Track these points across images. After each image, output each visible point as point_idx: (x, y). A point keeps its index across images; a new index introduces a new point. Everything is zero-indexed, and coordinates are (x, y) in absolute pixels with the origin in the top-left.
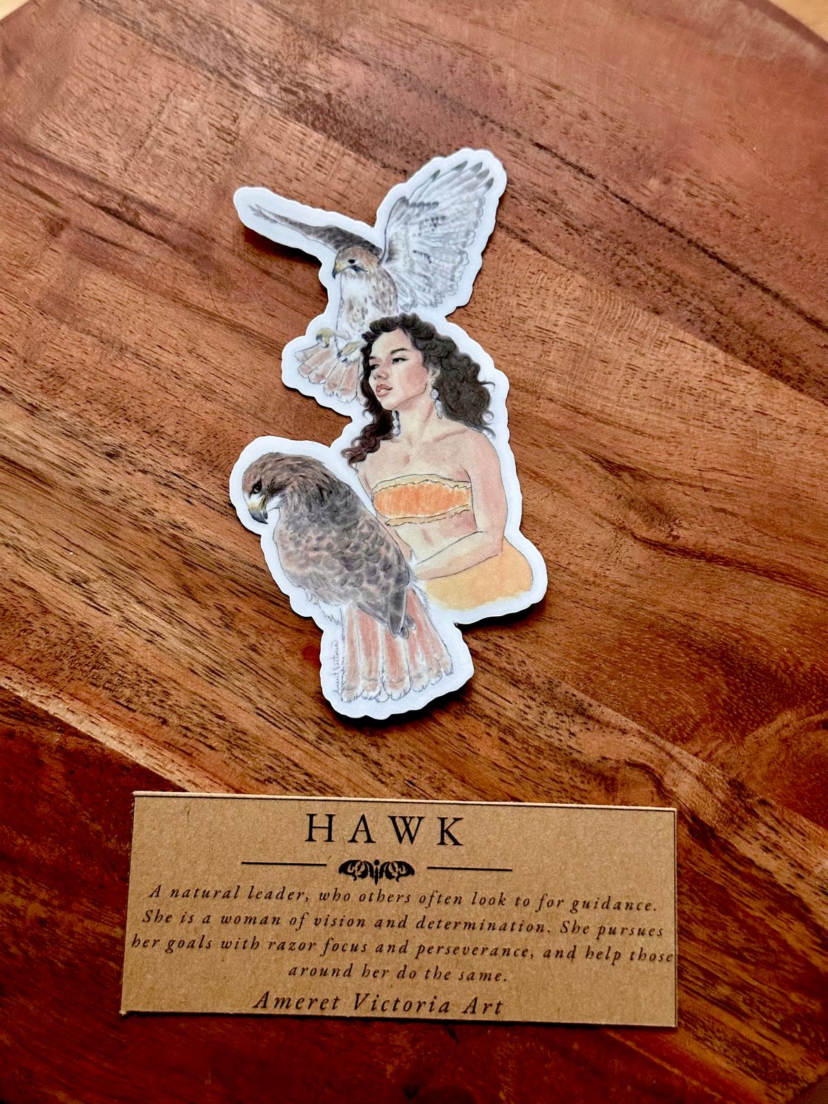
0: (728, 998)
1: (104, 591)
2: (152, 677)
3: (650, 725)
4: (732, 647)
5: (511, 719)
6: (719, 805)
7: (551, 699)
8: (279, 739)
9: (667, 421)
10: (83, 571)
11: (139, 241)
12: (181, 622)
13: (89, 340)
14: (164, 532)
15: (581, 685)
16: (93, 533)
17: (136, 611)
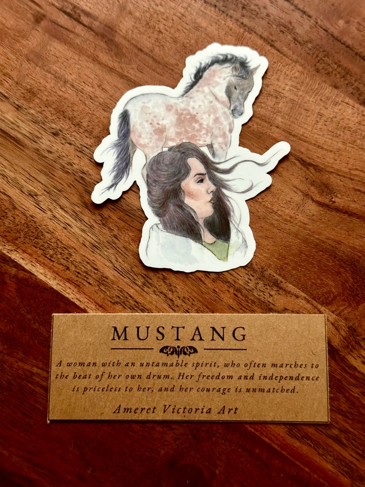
0: (336, 435)
1: (45, 201)
2: (64, 246)
3: (311, 295)
4: (357, 260)
5: (241, 285)
6: (342, 338)
7: (262, 277)
8: (124, 283)
9: (335, 143)
10: (35, 190)
11: (79, 29)
12: (81, 220)
13: (49, 75)
14: (77, 175)
15: (278, 271)
16: (41, 171)
17: (59, 213)
